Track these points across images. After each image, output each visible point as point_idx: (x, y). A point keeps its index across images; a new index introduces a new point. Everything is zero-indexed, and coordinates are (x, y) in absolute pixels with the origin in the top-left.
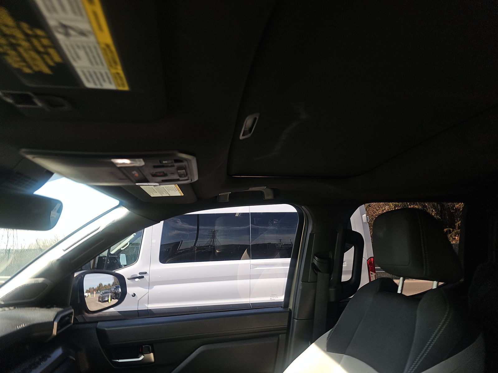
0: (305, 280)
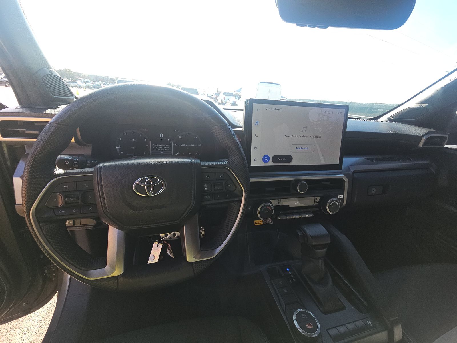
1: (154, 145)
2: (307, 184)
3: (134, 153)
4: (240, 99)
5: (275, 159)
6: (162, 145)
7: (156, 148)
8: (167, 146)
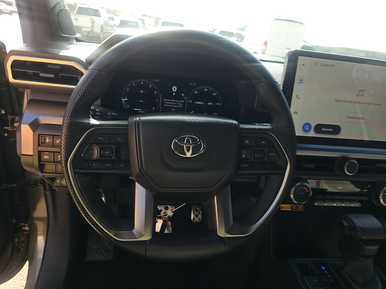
1: (165, 100)
2: (357, 164)
3: (141, 108)
4: (243, 41)
5: (319, 128)
6: (174, 101)
7: (167, 104)
8: (180, 103)
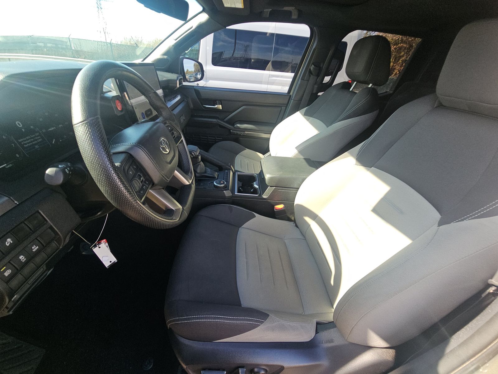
0: (302, 79)
1: (21, 140)
7: (26, 144)
8: (36, 136)
